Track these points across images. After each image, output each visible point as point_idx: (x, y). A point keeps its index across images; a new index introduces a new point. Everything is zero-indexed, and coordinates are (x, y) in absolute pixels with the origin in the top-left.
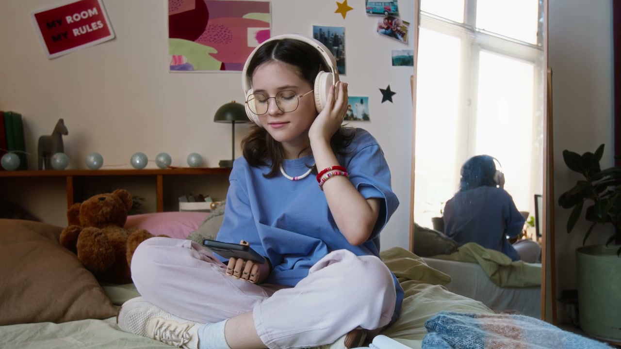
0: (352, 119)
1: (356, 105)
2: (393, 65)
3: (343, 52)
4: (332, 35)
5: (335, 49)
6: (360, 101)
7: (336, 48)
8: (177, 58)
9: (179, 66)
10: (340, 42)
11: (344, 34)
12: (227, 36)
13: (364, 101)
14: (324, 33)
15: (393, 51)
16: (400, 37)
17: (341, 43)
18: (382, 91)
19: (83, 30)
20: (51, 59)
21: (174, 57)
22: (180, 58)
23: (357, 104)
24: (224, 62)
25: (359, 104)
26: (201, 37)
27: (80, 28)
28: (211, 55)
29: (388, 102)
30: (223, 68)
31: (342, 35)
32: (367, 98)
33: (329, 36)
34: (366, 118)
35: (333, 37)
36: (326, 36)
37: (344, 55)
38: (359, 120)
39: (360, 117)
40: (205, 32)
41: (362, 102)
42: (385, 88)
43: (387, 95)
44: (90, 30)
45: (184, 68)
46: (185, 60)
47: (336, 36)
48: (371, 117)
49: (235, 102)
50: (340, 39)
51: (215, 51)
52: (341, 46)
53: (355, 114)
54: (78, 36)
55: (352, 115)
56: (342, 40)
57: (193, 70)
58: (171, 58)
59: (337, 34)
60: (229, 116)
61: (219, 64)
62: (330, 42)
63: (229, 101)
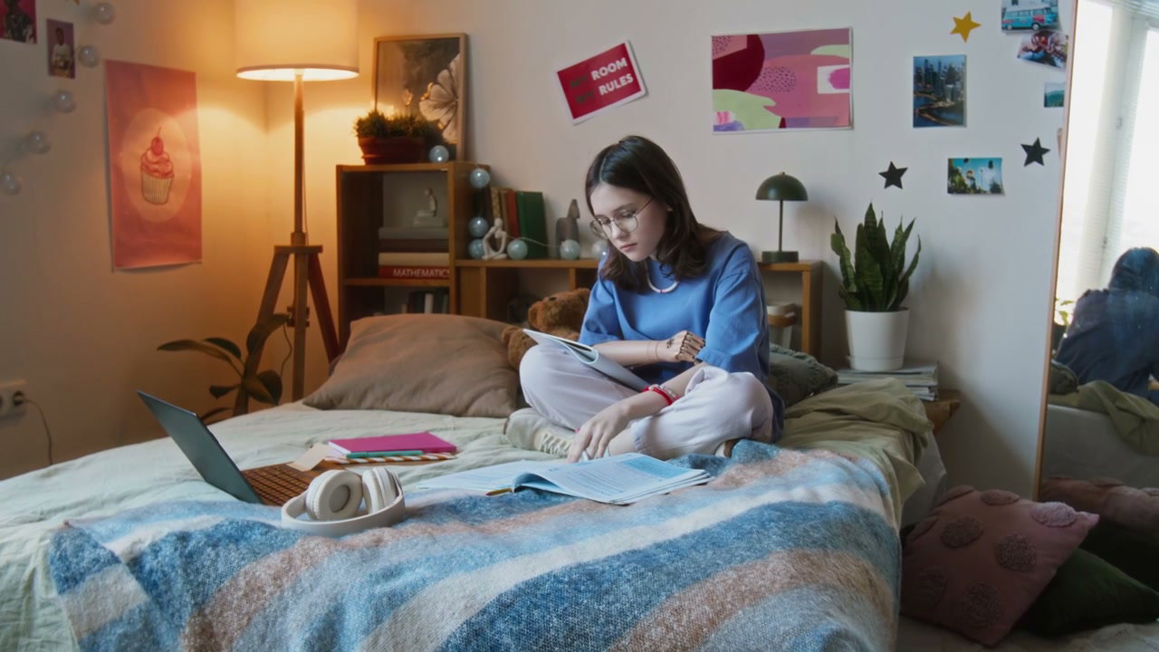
0: (972, 191)
1: (982, 171)
2: (1046, 105)
3: (962, 92)
4: (945, 68)
5: (949, 89)
6: (987, 164)
7: (951, 86)
8: (723, 115)
9: (725, 126)
10: (957, 77)
11: (964, 64)
12: (789, 81)
13: (994, 164)
14: (931, 65)
15: (1046, 85)
16: (1058, 62)
17: (959, 80)
18: (1026, 147)
19: (610, 87)
20: (576, 124)
21: (719, 114)
22: (726, 114)
23: (983, 169)
24: (786, 117)
25: (985, 169)
26: (754, 84)
27: (607, 85)
28: (768, 108)
29: (1035, 164)
30: (783, 125)
31: (961, 66)
32: (1000, 160)
33: (940, 69)
34: (996, 189)
35: (946, 70)
36: (936, 69)
37: (963, 96)
38: (985, 192)
39: (987, 188)
40: (760, 77)
41: (991, 165)
42: (1031, 143)
43: (1035, 153)
44: (618, 87)
45: (731, 127)
46: (732, 118)
47: (951, 70)
48: (1006, 188)
49: (784, 173)
50: (958, 73)
51: (771, 102)
52: (958, 85)
53: (978, 185)
54: (605, 95)
55: (974, 186)
56: (960, 74)
57: (743, 129)
58: (715, 114)
59: (953, 66)
60: (772, 193)
61: (778, 119)
62: (942, 78)
63: (776, 172)
